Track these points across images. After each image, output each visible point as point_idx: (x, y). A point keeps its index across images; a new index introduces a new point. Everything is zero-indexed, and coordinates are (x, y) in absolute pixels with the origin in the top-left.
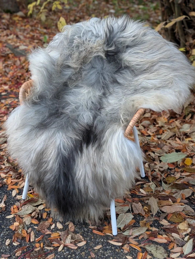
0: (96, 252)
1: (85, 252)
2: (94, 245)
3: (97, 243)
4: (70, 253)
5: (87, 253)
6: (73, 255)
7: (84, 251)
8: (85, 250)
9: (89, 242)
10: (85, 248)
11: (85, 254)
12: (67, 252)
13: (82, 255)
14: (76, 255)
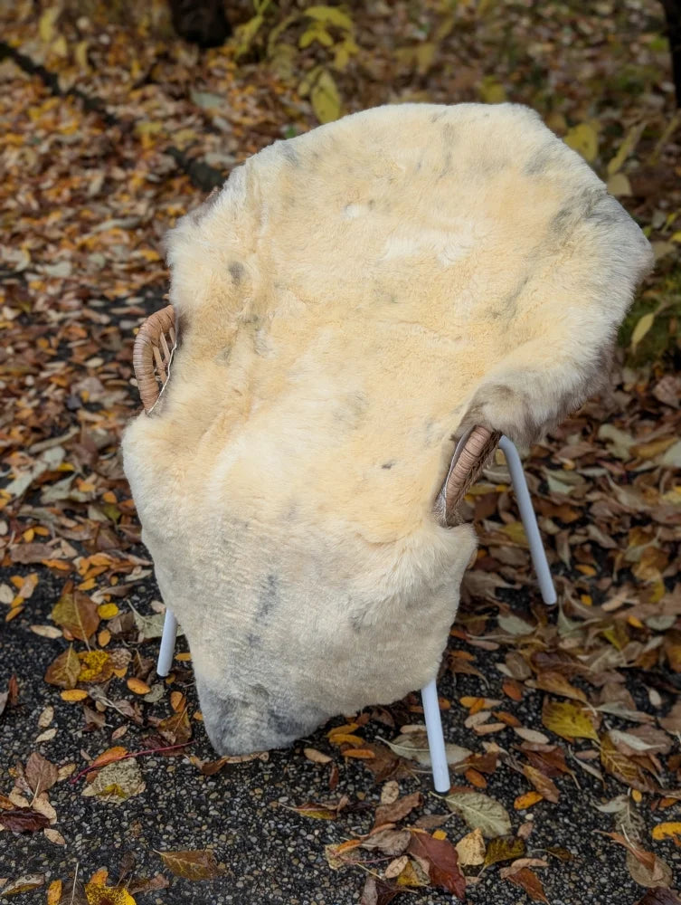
0: (295, 791)
1: (265, 790)
2: (295, 772)
3: (306, 767)
4: (220, 787)
5: (268, 794)
6: (228, 794)
7: (261, 786)
8: (266, 782)
9: (283, 763)
10: (266, 778)
11: (263, 796)
12: (210, 784)
13: (252, 797)
14: (234, 796)
